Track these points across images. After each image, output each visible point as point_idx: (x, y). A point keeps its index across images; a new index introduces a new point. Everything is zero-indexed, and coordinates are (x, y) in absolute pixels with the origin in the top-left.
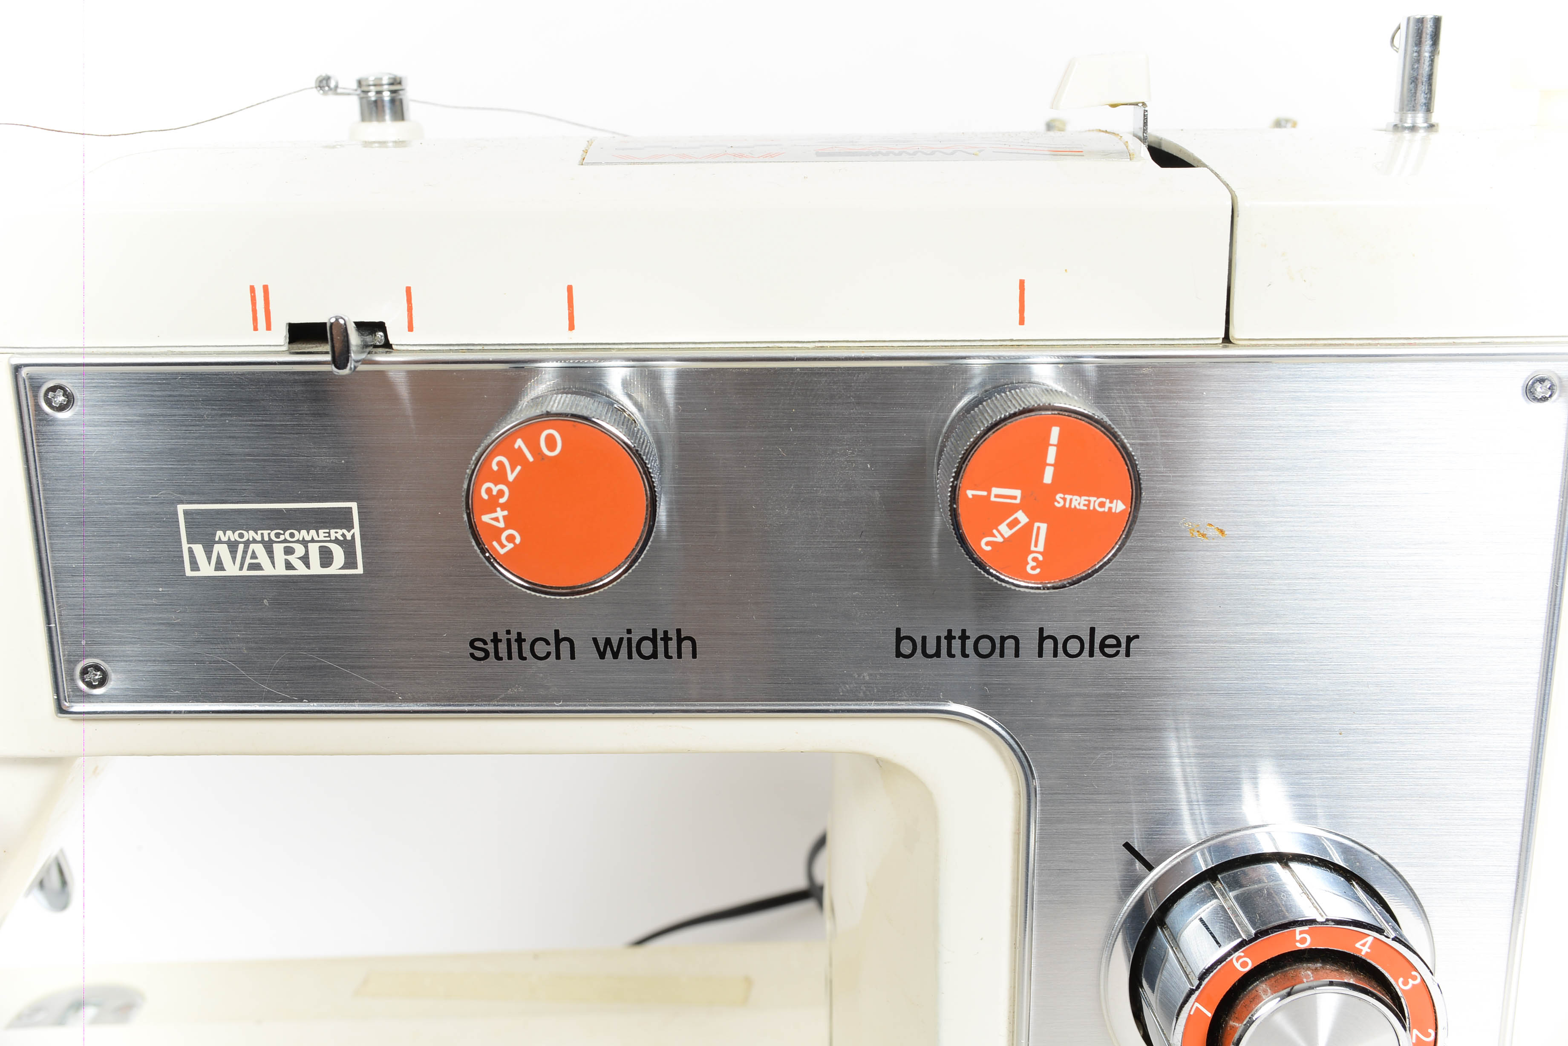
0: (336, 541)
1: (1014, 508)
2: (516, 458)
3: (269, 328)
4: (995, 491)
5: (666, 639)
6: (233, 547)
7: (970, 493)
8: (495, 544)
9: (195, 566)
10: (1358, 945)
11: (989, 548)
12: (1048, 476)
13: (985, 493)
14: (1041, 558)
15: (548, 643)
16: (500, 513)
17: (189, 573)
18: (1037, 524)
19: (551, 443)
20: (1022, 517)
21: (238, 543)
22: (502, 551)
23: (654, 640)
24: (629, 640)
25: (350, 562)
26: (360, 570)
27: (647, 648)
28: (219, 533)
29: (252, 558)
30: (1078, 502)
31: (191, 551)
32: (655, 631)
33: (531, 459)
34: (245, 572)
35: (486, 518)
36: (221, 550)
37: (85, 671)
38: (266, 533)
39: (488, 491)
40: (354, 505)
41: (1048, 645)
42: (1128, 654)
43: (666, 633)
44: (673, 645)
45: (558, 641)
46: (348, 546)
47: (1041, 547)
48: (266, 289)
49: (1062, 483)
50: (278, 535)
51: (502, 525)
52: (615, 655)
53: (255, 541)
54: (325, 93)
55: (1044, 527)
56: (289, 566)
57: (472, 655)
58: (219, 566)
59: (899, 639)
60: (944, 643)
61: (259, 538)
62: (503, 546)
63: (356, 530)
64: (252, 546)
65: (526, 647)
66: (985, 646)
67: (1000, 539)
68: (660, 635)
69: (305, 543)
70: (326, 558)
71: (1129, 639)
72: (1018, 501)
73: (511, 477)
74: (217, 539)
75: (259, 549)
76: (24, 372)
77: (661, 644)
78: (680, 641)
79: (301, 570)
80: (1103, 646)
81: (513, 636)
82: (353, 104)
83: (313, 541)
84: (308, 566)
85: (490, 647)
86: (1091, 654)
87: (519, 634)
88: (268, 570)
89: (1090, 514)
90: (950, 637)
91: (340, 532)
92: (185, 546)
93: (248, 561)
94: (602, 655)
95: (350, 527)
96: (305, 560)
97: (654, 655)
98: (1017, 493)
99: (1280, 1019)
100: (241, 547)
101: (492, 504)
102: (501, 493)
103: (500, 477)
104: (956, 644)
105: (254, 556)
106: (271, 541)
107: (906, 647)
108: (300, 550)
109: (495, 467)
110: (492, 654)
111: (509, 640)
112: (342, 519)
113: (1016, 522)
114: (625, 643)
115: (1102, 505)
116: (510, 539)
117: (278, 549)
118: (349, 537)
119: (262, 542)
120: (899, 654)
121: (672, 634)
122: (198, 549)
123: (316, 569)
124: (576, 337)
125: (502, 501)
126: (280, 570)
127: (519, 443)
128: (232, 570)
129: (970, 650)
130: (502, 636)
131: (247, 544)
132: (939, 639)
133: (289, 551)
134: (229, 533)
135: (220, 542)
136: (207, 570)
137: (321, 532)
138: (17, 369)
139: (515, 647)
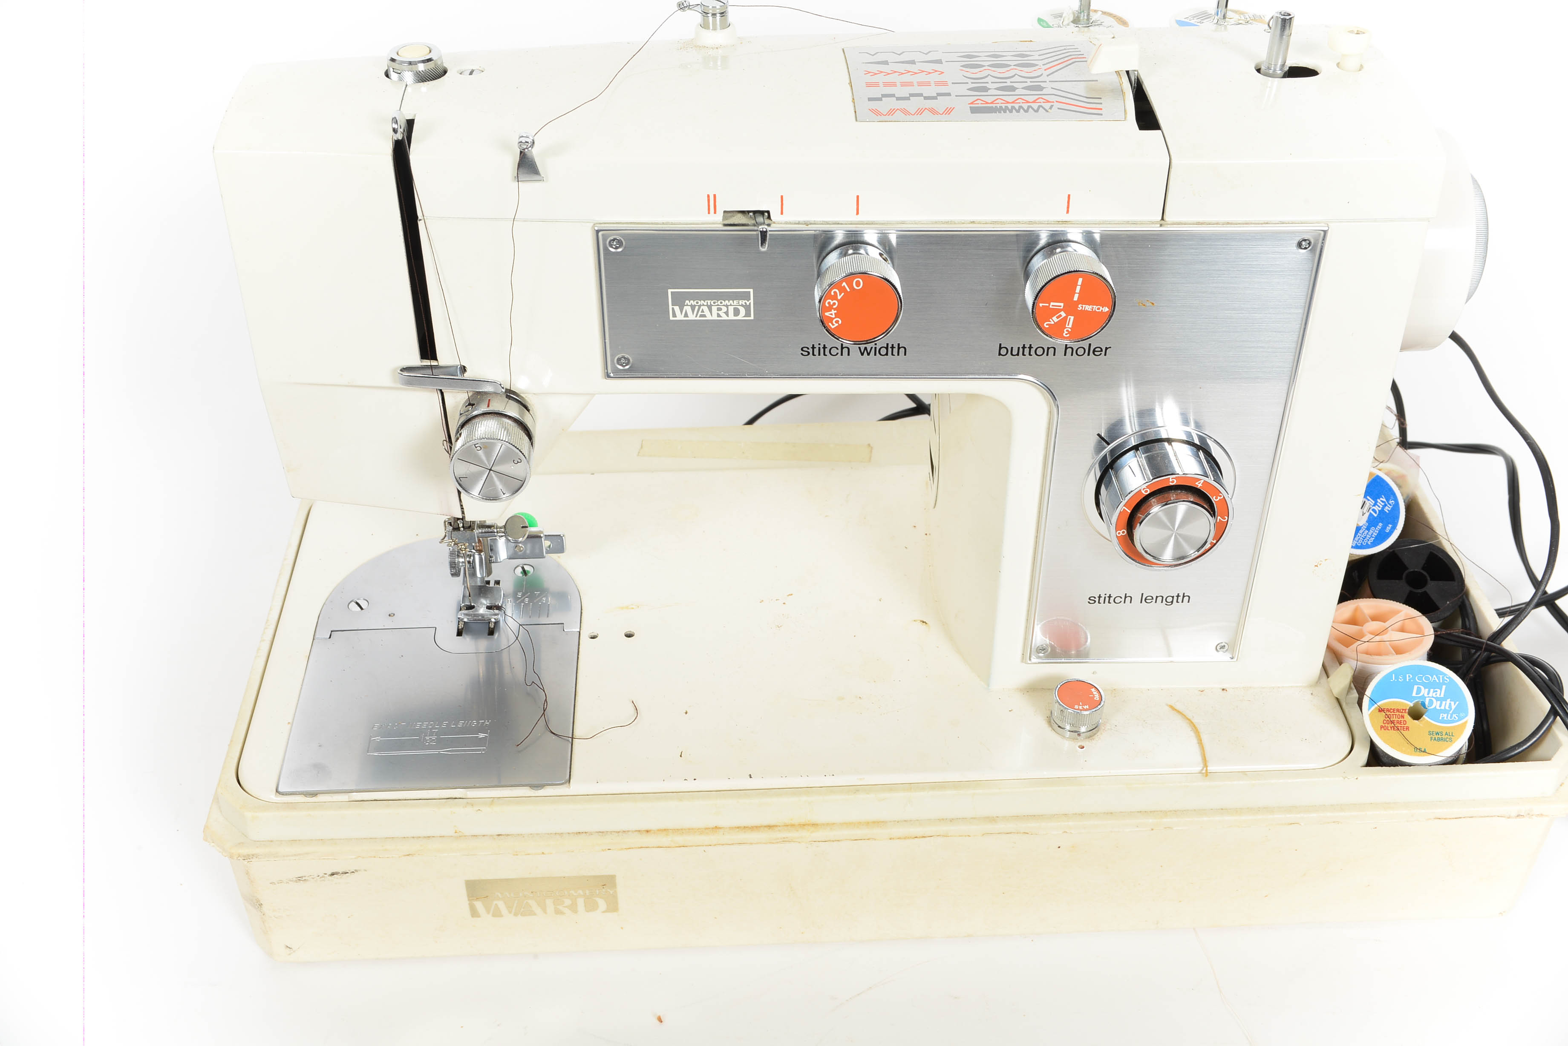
0: (742, 305)
1: (1060, 310)
2: (842, 290)
3: (715, 213)
4: (1052, 304)
5: (893, 347)
6: (693, 308)
7: (1041, 305)
8: (830, 324)
9: (674, 315)
10: (1197, 483)
11: (1047, 326)
12: (1076, 298)
13: (1047, 305)
14: (1070, 330)
15: (837, 349)
16: (833, 312)
17: (671, 318)
18: (1069, 317)
19: (858, 284)
20: (1063, 314)
21: (695, 306)
22: (833, 327)
23: (887, 348)
24: (876, 348)
25: (748, 314)
26: (752, 318)
27: (883, 351)
28: (687, 302)
29: (702, 312)
30: (1088, 308)
31: (673, 309)
32: (888, 344)
33: (848, 290)
34: (698, 318)
35: (827, 314)
36: (688, 309)
37: (619, 360)
38: (709, 301)
39: (829, 303)
40: (751, 291)
41: (1069, 351)
42: (1105, 355)
43: (893, 345)
44: (895, 350)
45: (842, 348)
46: (747, 308)
47: (1070, 326)
48: (715, 196)
49: (1081, 300)
50: (714, 303)
51: (834, 316)
52: (868, 354)
53: (703, 305)
55: (1072, 318)
56: (719, 315)
57: (802, 354)
58: (686, 315)
59: (1000, 348)
60: (1021, 350)
61: (705, 304)
62: (833, 325)
63: (752, 301)
64: (702, 307)
65: (827, 351)
66: (1040, 351)
67: (1053, 323)
68: (890, 346)
69: (727, 306)
70: (737, 312)
71: (1106, 349)
72: (1062, 308)
73: (839, 297)
74: (686, 304)
75: (706, 309)
76: (600, 234)
77: (890, 350)
78: (899, 348)
79: (724, 317)
80: (1094, 351)
81: (822, 346)
83: (731, 305)
84: (728, 316)
85: (811, 351)
86: (1089, 355)
87: (824, 345)
88: (709, 317)
89: (1093, 312)
90: (1024, 347)
91: (744, 301)
92: (671, 307)
93: (700, 313)
94: (862, 354)
95: (749, 299)
96: (727, 313)
97: (887, 354)
98: (1062, 304)
99: (1161, 514)
100: (697, 307)
101: (830, 308)
102: (834, 304)
103: (835, 297)
104: (1027, 350)
105: (703, 311)
106: (711, 305)
107: (1003, 351)
108: (724, 309)
109: (833, 294)
110: (811, 353)
111: (819, 348)
112: (746, 296)
113: (1061, 316)
114: (873, 349)
115: (1099, 309)
116: (837, 322)
117: (714, 309)
118: (748, 303)
119: (707, 305)
120: (1000, 354)
121: (896, 346)
122: (677, 308)
123: (731, 317)
124: (861, 218)
125: (834, 307)
126: (715, 317)
127: (844, 284)
128: (692, 317)
129: (1033, 352)
130: (817, 346)
131: (700, 306)
132: (1019, 348)
133: (720, 309)
134: (692, 301)
135: (687, 305)
136: (680, 317)
137: (735, 301)
138: (598, 232)
139: (822, 350)
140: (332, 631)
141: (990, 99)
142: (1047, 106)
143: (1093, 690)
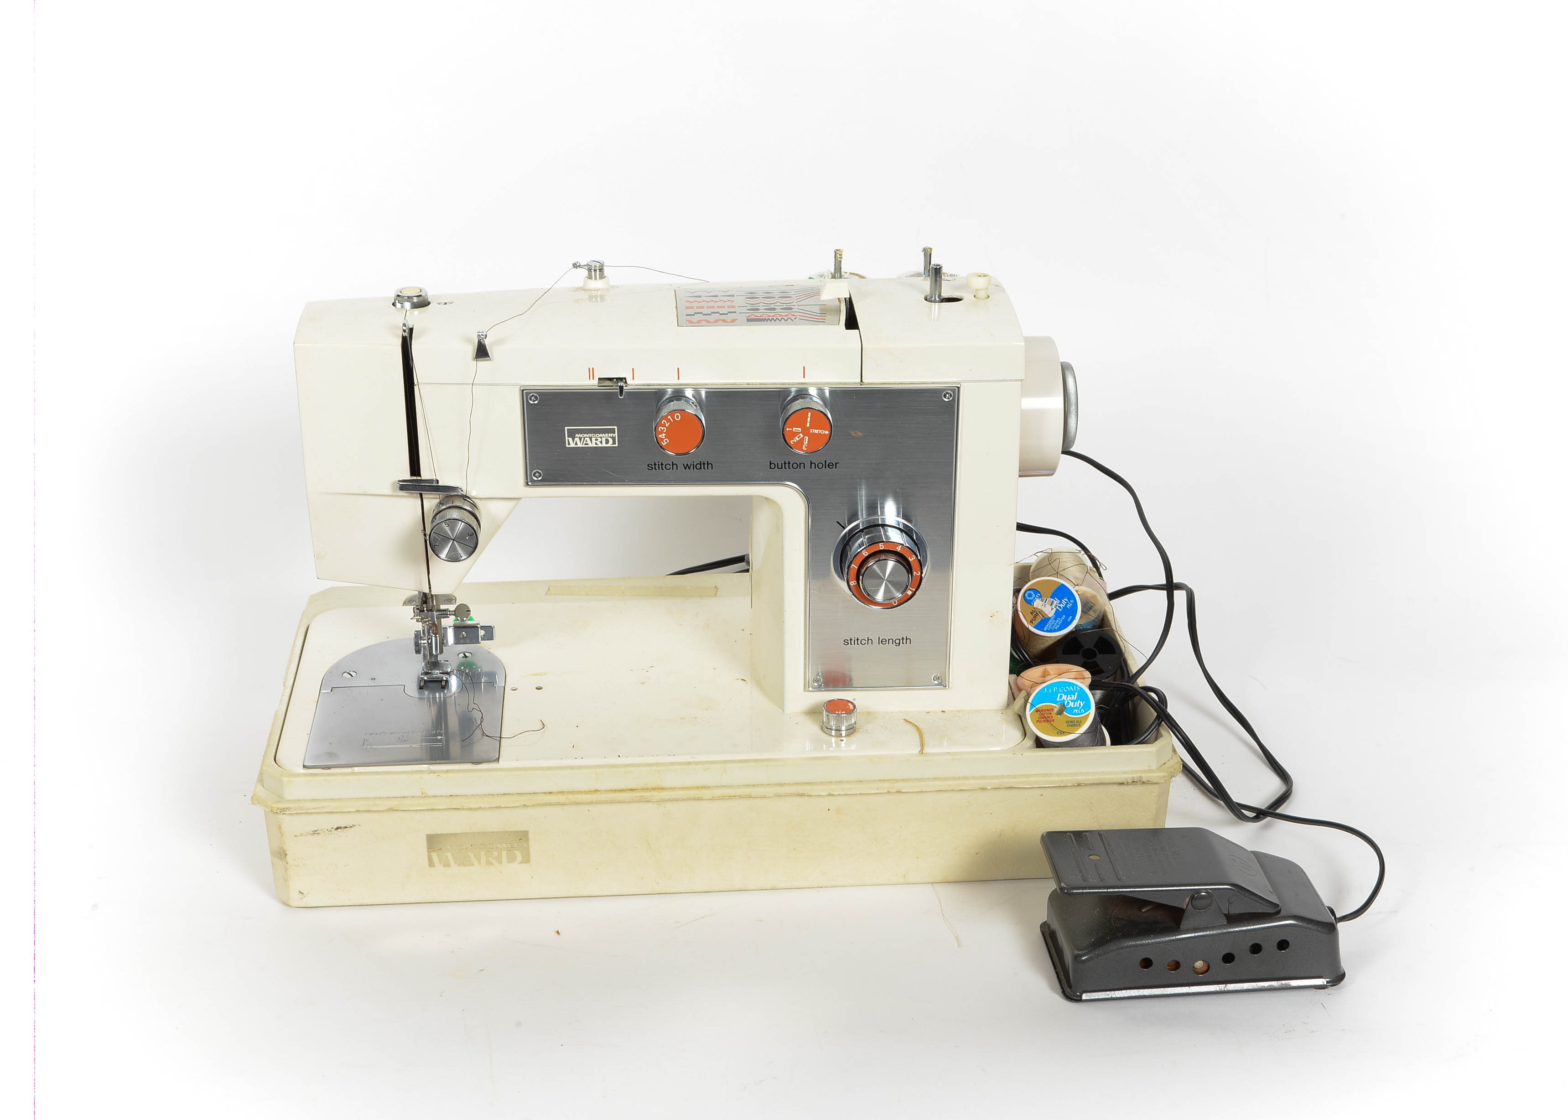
0: (610, 437)
1: (800, 433)
2: (668, 421)
3: (593, 379)
4: (794, 429)
5: (704, 464)
6: (580, 438)
7: (788, 429)
8: (662, 443)
9: (569, 444)
10: (897, 548)
11: (793, 443)
12: (808, 425)
13: (791, 429)
14: (806, 445)
15: (670, 465)
16: (664, 435)
17: (567, 446)
18: (805, 437)
19: (678, 417)
20: (802, 436)
21: (582, 438)
22: (664, 444)
23: (700, 464)
24: (693, 465)
25: (614, 443)
26: (617, 445)
27: (698, 466)
28: (577, 435)
30: (816, 431)
31: (568, 440)
32: (701, 462)
33: (672, 421)
34: (584, 446)
35: (660, 436)
36: (577, 439)
37: (535, 473)
38: (590, 435)
39: (661, 429)
40: (616, 427)
41: (813, 465)
42: (836, 468)
43: (704, 462)
44: (706, 466)
45: (673, 465)
46: (613, 438)
47: (807, 443)
48: (593, 369)
49: (811, 427)
50: (593, 435)
51: (664, 437)
52: (689, 468)
53: (587, 437)
54: (577, 268)
55: (807, 438)
56: (596, 444)
57: (648, 469)
58: (576, 444)
59: (771, 464)
60: (783, 465)
61: (588, 436)
62: (664, 443)
63: (616, 434)
64: (586, 439)
65: (664, 466)
66: (795, 466)
67: (795, 441)
68: (702, 463)
69: (601, 438)
70: (607, 442)
71: (836, 464)
72: (800, 431)
73: (667, 426)
75: (588, 439)
76: (524, 392)
77: (702, 465)
78: (708, 464)
79: (600, 445)
80: (829, 465)
81: (660, 463)
82: (585, 272)
83: (604, 437)
84: (602, 444)
85: (653, 466)
86: (825, 468)
87: (662, 463)
88: (590, 445)
89: (819, 434)
90: (785, 463)
91: (612, 434)
92: (567, 438)
93: (585, 442)
94: (686, 469)
95: (614, 433)
96: (601, 442)
97: (701, 468)
98: (800, 429)
99: (875, 567)
100: (583, 439)
101: (662, 432)
102: (664, 430)
103: (664, 425)
104: (787, 465)
105: (586, 441)
106: (592, 437)
107: (773, 466)
108: (600, 440)
109: (663, 423)
110: (654, 468)
111: (659, 465)
112: (613, 431)
113: (800, 436)
114: (692, 465)
115: (822, 432)
116: (666, 441)
117: (593, 439)
118: (614, 436)
119: (589, 437)
120: (771, 468)
121: (706, 463)
122: (570, 439)
123: (604, 445)
124: (681, 381)
125: (664, 431)
126: (594, 445)
127: (669, 417)
128: (580, 445)
129: (791, 467)
130: (657, 463)
131: (584, 438)
132: (782, 464)
133: (597, 440)
134: (580, 435)
135: (577, 437)
136: (572, 445)
137: (606, 434)
138: (523, 391)
139: (660, 466)
140: (332, 688)
141: (759, 315)
142: (793, 318)
143: (850, 704)
